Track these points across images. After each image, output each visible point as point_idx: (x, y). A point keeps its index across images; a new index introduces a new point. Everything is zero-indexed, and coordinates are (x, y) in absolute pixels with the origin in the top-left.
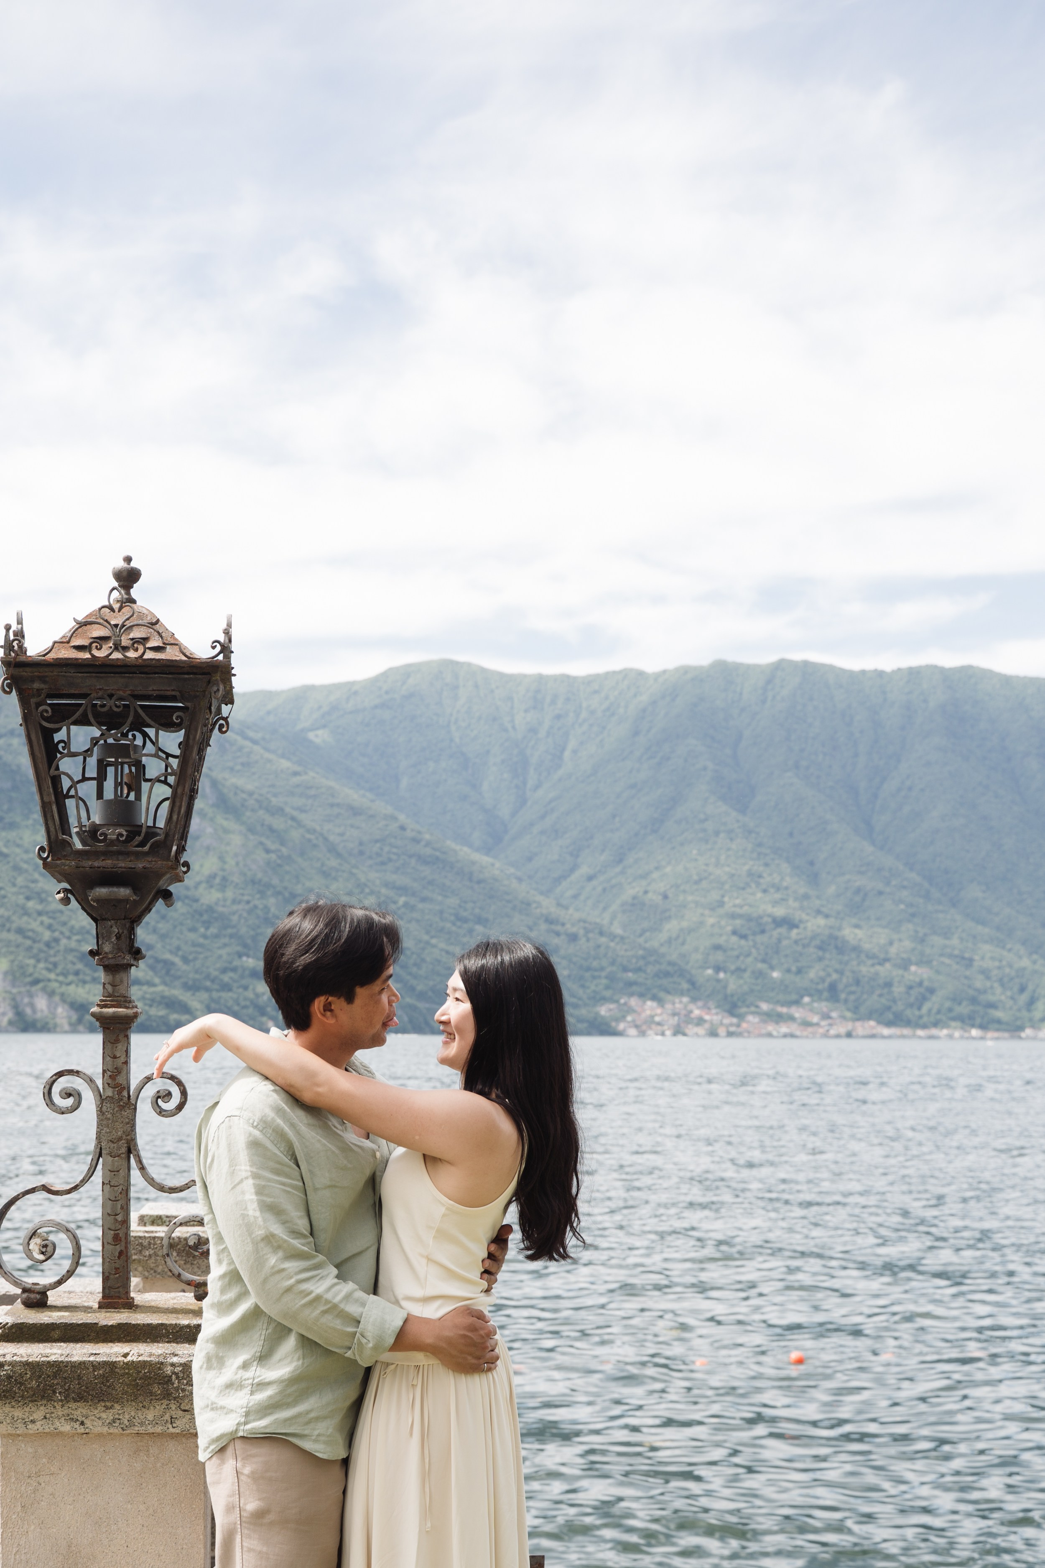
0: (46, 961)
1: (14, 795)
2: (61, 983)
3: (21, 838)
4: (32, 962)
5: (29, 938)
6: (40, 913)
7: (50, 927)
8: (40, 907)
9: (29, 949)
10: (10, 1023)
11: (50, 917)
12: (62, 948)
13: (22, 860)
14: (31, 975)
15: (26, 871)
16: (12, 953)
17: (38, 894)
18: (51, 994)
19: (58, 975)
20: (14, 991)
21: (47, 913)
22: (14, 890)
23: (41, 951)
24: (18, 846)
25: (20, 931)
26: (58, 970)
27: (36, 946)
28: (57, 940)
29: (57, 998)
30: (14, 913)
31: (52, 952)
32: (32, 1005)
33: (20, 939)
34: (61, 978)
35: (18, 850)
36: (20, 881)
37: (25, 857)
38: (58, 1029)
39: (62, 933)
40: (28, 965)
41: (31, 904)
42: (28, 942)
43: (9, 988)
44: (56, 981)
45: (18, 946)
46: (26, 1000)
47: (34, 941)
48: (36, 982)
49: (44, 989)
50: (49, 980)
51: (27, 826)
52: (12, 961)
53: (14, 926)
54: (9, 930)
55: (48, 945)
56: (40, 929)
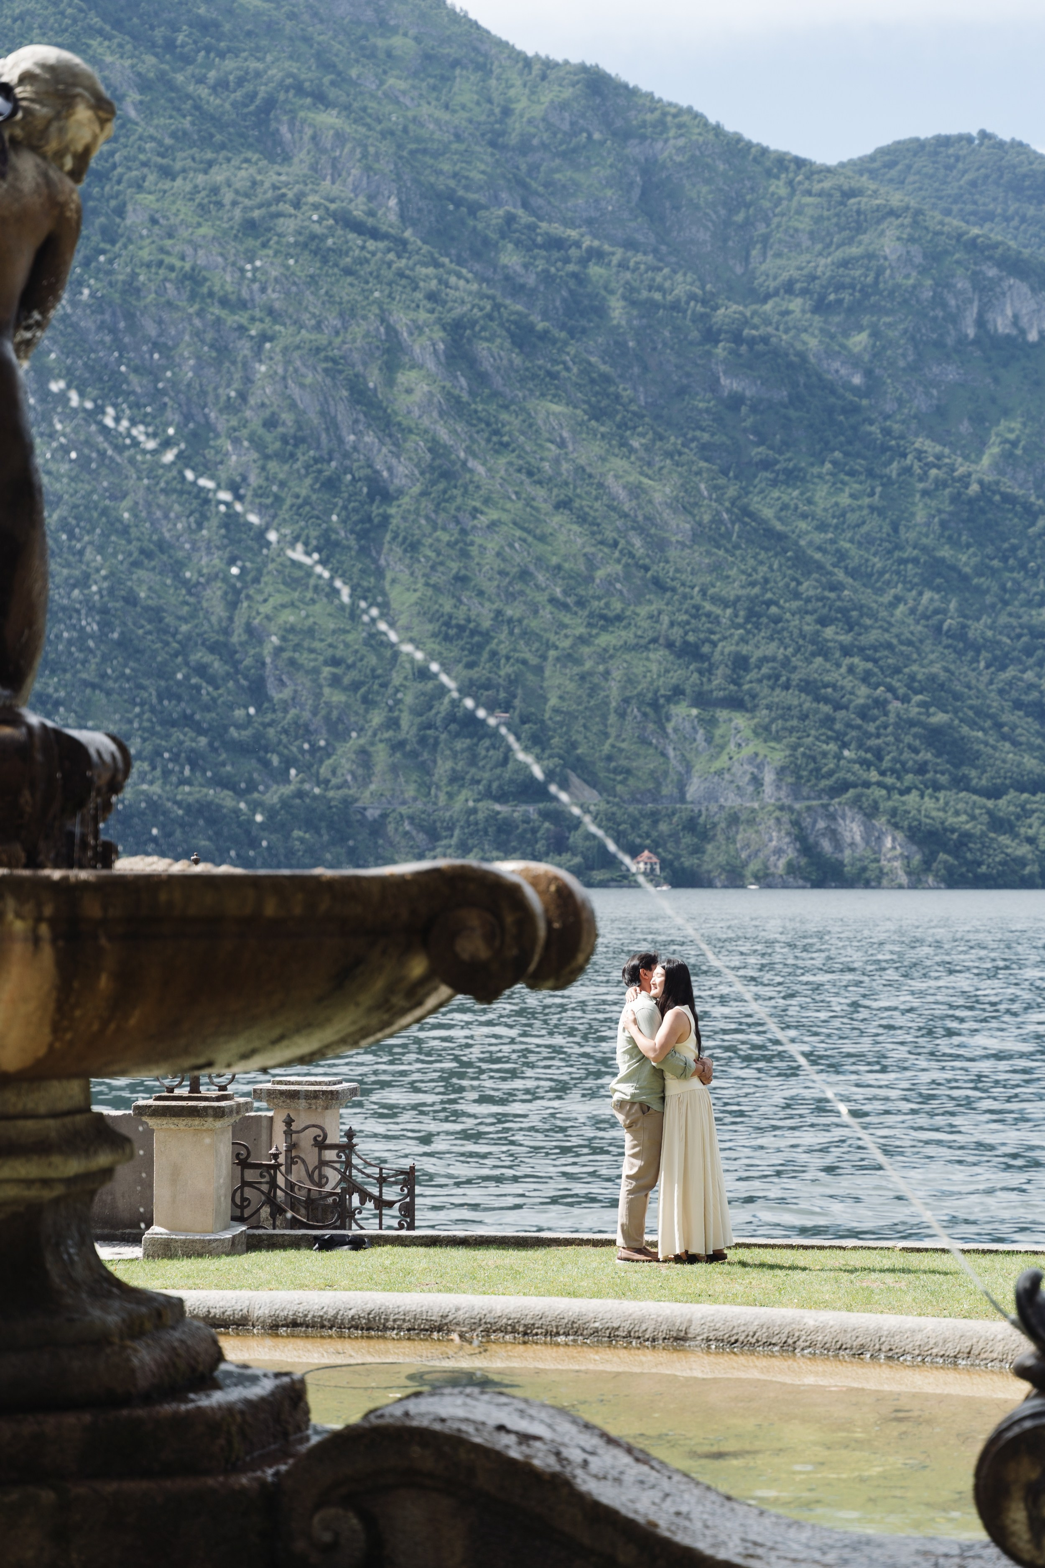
0: (860, 746)
1: (792, 413)
2: (889, 789)
3: (810, 502)
4: (832, 747)
5: (826, 700)
6: (846, 651)
7: (866, 678)
8: (846, 638)
9: (829, 721)
10: (791, 868)
11: (867, 659)
12: (892, 718)
13: (810, 543)
14: (831, 774)
15: (820, 567)
16: (791, 730)
17: (844, 611)
18: (871, 813)
19: (883, 773)
20: (797, 806)
21: (862, 649)
22: (795, 604)
23: (849, 725)
24: (804, 516)
25: (808, 687)
26: (886, 764)
27: (841, 714)
28: (881, 704)
29: (881, 822)
30: (798, 650)
31: (871, 728)
32: (833, 834)
33: (808, 704)
34: (889, 780)
35: (803, 525)
36: (808, 587)
37: (819, 538)
38: (885, 882)
39: (890, 689)
40: (825, 754)
41: (829, 632)
42: (826, 709)
43: (787, 802)
44: (879, 784)
45: (804, 717)
46: (821, 824)
47: (838, 707)
48: (843, 787)
49: (856, 802)
50: (867, 784)
51: (820, 476)
52: (794, 748)
53: (796, 677)
54: (786, 687)
55: (863, 713)
56: (848, 683)
